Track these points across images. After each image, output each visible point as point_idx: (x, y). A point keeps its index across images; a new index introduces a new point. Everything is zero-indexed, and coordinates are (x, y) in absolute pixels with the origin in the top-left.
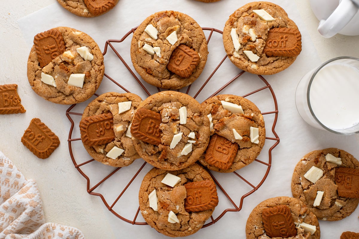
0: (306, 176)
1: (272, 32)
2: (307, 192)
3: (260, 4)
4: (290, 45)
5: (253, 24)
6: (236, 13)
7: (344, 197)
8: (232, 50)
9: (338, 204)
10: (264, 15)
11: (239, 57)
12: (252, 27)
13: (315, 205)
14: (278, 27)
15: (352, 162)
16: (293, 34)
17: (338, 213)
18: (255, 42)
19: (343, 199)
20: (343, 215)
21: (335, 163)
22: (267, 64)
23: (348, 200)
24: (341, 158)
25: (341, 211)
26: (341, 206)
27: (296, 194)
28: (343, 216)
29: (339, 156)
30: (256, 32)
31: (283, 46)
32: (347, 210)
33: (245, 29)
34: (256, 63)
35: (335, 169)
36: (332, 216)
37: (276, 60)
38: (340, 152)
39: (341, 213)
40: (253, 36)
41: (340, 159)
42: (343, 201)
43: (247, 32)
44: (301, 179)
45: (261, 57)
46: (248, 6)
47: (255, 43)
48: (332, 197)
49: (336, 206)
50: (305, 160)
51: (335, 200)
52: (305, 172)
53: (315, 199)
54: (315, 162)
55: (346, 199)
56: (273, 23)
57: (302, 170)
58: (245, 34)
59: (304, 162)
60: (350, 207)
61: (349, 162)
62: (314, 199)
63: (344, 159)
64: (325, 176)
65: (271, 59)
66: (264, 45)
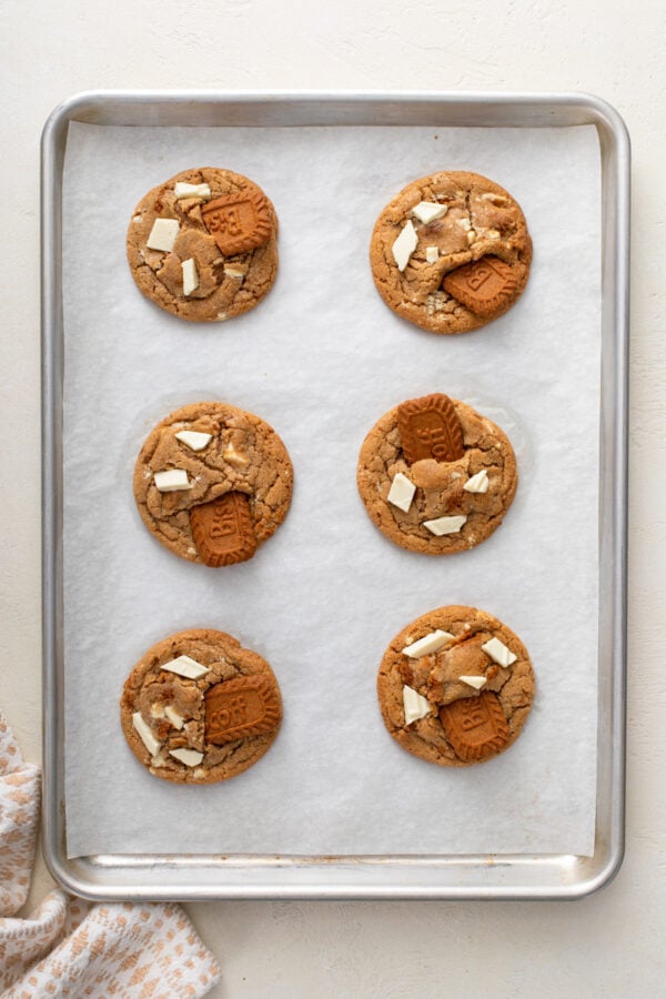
0: (151, 243)
1: (211, 698)
2: (163, 274)
3: (174, 644)
4: (255, 714)
5: (168, 697)
6: (133, 679)
7: (237, 255)
8: (147, 756)
9: (232, 272)
10: (186, 666)
11: (164, 764)
12: (168, 704)
13: (187, 292)
14: (222, 681)
15: (232, 183)
16: (253, 689)
17: (241, 292)
18: (183, 729)
19: (237, 258)
20: (254, 292)
21: (196, 196)
22: (224, 760)
23: (249, 257)
24: (208, 182)
25: (246, 285)
26: (240, 275)
27: (145, 285)
28: (256, 295)
29: (203, 181)
30: (178, 710)
31: (240, 720)
32: (256, 280)
33: (156, 712)
34: (201, 765)
35: (198, 207)
36: (233, 302)
37: (239, 746)
38: (201, 173)
39: (248, 291)
40: (177, 721)
41: (205, 185)
42: (238, 264)
43: (162, 716)
44: (142, 253)
45: (205, 753)
46: (151, 659)
47: (183, 734)
48: (211, 263)
49: (229, 278)
50: (138, 214)
51: (220, 267)
52: (146, 237)
53: (182, 282)
54: (156, 209)
55: (245, 258)
56: (208, 678)
57: (138, 236)
58: (159, 720)
59: (137, 219)
60: (260, 272)
61: (226, 184)
62: (180, 283)
63: (212, 182)
64: (184, 227)
65: (227, 750)
66: (203, 731)
